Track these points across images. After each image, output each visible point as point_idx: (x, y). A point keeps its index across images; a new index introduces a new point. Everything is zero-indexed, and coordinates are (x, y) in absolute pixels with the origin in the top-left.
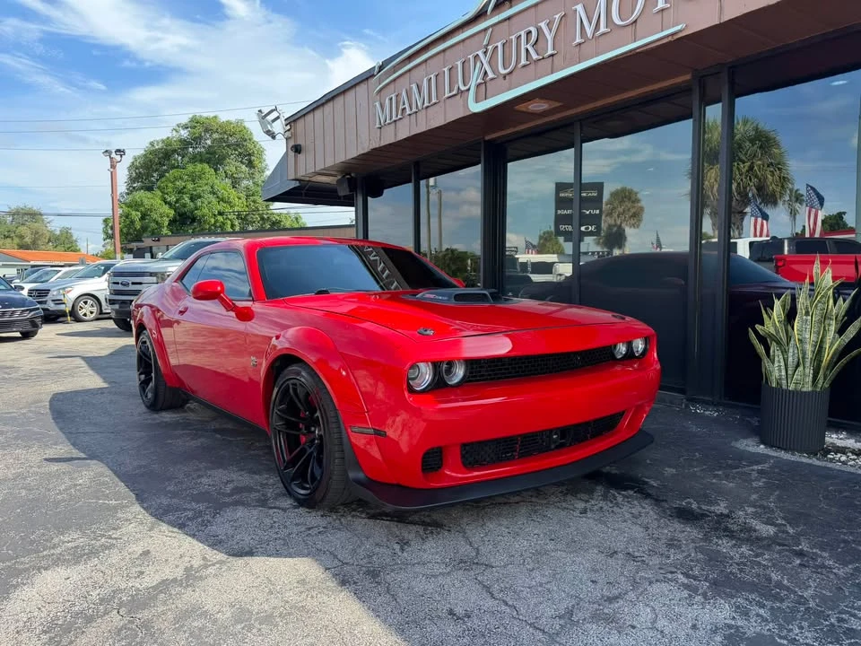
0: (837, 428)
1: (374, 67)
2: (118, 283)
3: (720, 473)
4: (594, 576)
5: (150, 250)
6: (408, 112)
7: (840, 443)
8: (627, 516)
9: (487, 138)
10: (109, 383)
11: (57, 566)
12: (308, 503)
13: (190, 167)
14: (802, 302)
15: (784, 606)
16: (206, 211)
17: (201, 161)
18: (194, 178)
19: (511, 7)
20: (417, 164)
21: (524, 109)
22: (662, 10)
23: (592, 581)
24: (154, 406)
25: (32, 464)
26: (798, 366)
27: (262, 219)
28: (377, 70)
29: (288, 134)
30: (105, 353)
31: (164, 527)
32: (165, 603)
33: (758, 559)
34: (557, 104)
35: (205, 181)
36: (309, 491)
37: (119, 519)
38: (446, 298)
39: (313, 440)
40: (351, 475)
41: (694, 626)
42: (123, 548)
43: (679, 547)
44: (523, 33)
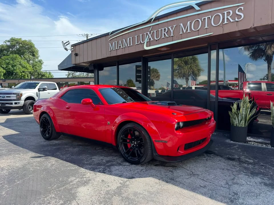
0: (248, 136)
3: (228, 148)
4: (224, 175)
6: (122, 47)
7: (249, 140)
8: (218, 160)
9: (143, 56)
10: (19, 132)
11: (80, 186)
13: (11, 55)
14: (241, 105)
15: (269, 177)
16: (18, 71)
17: (15, 54)
18: (13, 59)
19: (159, 21)
20: (118, 62)
21: (160, 50)
22: (206, 28)
25: (29, 159)
26: (241, 120)
27: (38, 74)
28: (110, 33)
29: (72, 50)
31: (99, 173)
32: (126, 192)
33: (255, 167)
34: (169, 49)
35: (17, 61)
36: (137, 159)
37: (81, 172)
38: (165, 104)
39: (134, 145)
40: (154, 154)
41: (256, 183)
42: (94, 180)
43: (236, 166)
44: (163, 29)
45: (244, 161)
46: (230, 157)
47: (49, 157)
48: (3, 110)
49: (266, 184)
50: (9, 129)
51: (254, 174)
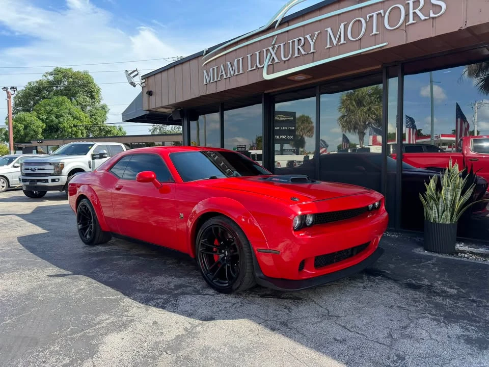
0: (460, 241)
1: (203, 51)
2: (28, 169)
3: (415, 265)
4: (390, 318)
5: (36, 148)
6: (225, 77)
7: (461, 249)
8: (386, 288)
9: (265, 92)
10: (47, 230)
11: (111, 333)
12: (227, 291)
13: (55, 98)
15: (481, 324)
16: (66, 124)
17: (62, 95)
18: (58, 105)
20: (223, 104)
21: (293, 79)
22: (375, 35)
23: (391, 320)
24: (90, 243)
25: (43, 279)
26: (444, 211)
27: (100, 129)
28: (204, 53)
29: (144, 84)
30: (29, 212)
31: (153, 308)
32: (188, 347)
33: (457, 305)
34: (309, 77)
35: (65, 107)
36: (228, 284)
37: (123, 306)
38: (286, 181)
39: (224, 257)
40: (257, 275)
41: (449, 337)
42: (140, 322)
43: (419, 302)
44: (296, 40)
45: (439, 291)
46: (413, 282)
47: (80, 276)
48: (35, 192)
49: (469, 341)
50: (34, 225)
51: (450, 318)
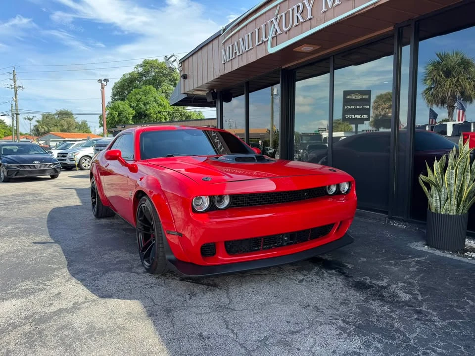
1: (221, 30)
2: (98, 150)
3: (392, 262)
4: (290, 319)
6: (238, 54)
8: (326, 285)
9: (283, 67)
11: (13, 298)
12: (151, 270)
13: (144, 87)
15: (394, 343)
16: (151, 111)
17: (150, 84)
18: (145, 93)
20: (248, 83)
21: (299, 50)
23: (287, 322)
24: (98, 216)
25: (26, 245)
26: (447, 199)
29: (181, 68)
31: (74, 280)
32: (55, 321)
33: (391, 314)
34: (317, 47)
35: (151, 95)
37: (54, 275)
41: (334, 351)
43: (347, 305)
44: (295, 7)
45: (386, 295)
46: (368, 281)
